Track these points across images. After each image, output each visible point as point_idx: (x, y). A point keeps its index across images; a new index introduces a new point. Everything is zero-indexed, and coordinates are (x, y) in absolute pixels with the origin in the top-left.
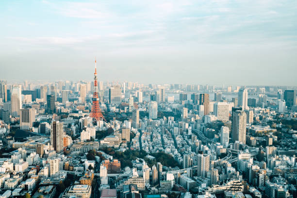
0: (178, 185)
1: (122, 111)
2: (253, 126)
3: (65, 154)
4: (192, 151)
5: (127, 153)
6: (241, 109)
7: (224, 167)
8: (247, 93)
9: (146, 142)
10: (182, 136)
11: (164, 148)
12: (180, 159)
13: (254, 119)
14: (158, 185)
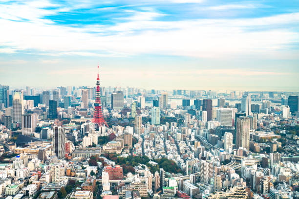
0: (180, 192)
1: (124, 117)
2: (256, 132)
3: (67, 160)
4: (195, 157)
5: (129, 159)
6: (245, 115)
7: (227, 174)
8: (250, 99)
9: (149, 148)
10: (184, 142)
11: (167, 154)
12: (183, 166)
13: (258, 125)
14: (161, 191)
